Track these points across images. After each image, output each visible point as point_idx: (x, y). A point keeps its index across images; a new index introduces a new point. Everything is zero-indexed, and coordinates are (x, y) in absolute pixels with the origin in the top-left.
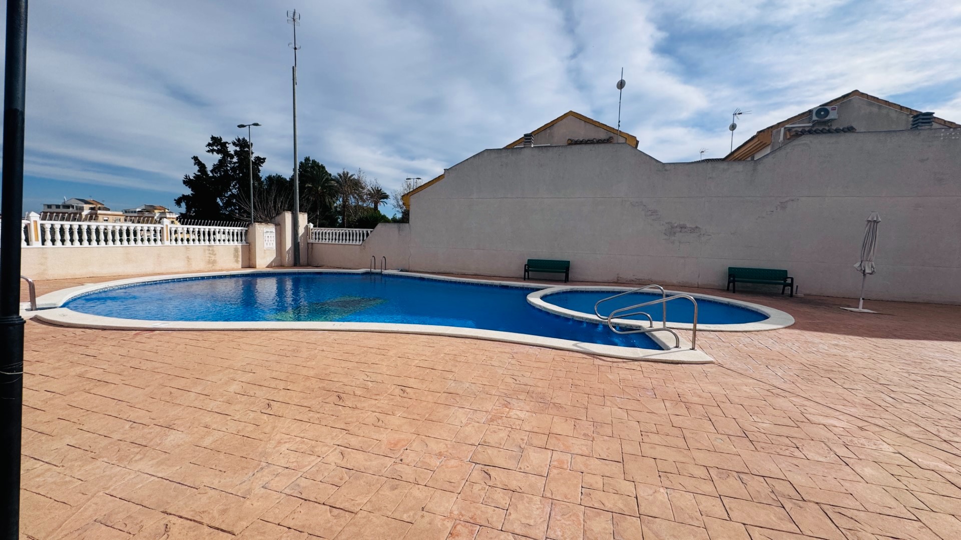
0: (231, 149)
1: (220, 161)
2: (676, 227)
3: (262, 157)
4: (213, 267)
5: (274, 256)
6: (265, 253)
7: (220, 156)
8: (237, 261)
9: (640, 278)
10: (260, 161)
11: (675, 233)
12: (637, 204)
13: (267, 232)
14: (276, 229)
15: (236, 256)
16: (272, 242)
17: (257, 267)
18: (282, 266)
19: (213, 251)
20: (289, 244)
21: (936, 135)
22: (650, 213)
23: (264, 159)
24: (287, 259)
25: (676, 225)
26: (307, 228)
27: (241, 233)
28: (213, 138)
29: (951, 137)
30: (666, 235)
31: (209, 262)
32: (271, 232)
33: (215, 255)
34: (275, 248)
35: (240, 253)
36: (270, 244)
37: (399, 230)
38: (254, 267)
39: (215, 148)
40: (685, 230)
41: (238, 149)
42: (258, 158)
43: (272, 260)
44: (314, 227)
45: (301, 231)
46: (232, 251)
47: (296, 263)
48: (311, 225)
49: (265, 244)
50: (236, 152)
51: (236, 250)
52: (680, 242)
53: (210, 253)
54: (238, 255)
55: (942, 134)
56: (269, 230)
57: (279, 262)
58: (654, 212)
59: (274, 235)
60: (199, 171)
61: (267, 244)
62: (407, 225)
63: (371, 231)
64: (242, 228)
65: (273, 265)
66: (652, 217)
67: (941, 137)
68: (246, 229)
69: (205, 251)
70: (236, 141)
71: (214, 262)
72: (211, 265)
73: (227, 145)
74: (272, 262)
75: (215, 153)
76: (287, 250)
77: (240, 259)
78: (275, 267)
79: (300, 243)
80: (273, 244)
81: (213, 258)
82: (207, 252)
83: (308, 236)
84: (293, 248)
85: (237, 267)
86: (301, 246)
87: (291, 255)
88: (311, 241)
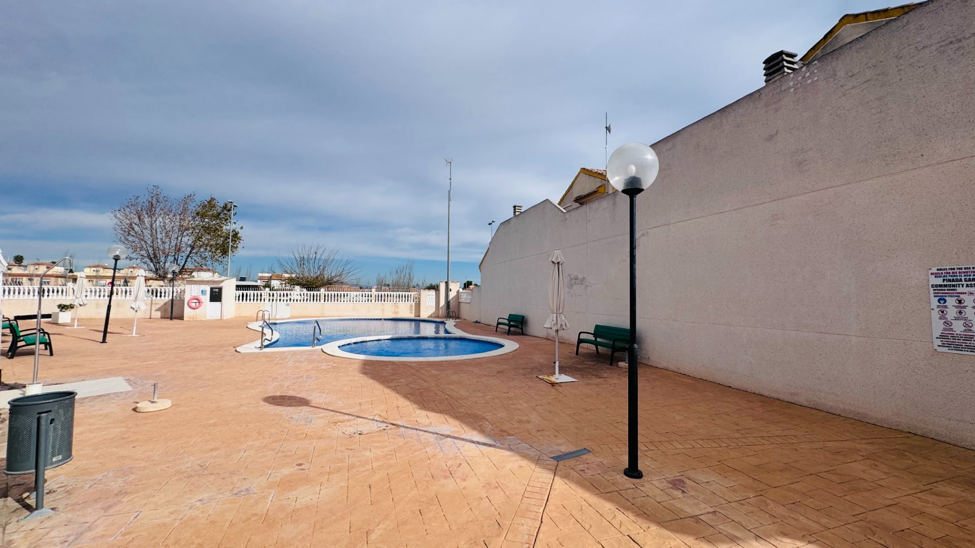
4: (397, 315)
5: (434, 310)
6: (427, 308)
8: (411, 313)
13: (430, 296)
14: (435, 293)
15: (411, 310)
16: (432, 301)
17: (421, 316)
18: (438, 317)
20: (442, 302)
21: (783, 88)
24: (440, 312)
26: (458, 292)
27: (415, 296)
29: (806, 81)
31: (394, 313)
32: (432, 296)
33: (398, 307)
34: (434, 305)
35: (413, 308)
37: (478, 291)
38: (419, 316)
40: (578, 281)
45: (452, 295)
46: (409, 306)
47: (448, 315)
48: (461, 290)
49: (427, 302)
51: (411, 306)
55: (791, 84)
57: (436, 314)
59: (434, 296)
61: (429, 303)
62: (480, 287)
67: (790, 88)
69: (392, 306)
71: (397, 313)
74: (431, 314)
76: (441, 306)
77: (414, 311)
78: (434, 317)
79: (451, 302)
80: (433, 303)
81: (397, 310)
82: (394, 307)
83: (459, 297)
84: (446, 305)
85: (412, 316)
86: (453, 304)
87: (444, 309)
88: (460, 301)
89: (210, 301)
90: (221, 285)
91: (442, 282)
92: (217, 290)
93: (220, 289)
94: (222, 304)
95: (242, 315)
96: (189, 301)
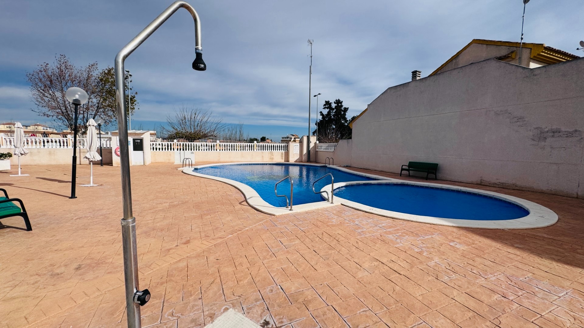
0: (334, 106)
1: (328, 112)
2: (547, 132)
3: (347, 108)
4: (272, 161)
5: (299, 157)
6: (294, 155)
7: (328, 110)
8: (282, 159)
9: (503, 182)
10: (346, 109)
11: (545, 138)
12: (502, 113)
13: (295, 146)
14: (300, 144)
15: (282, 156)
16: (298, 150)
17: (290, 161)
18: (302, 162)
19: (272, 154)
20: (305, 151)
22: (516, 119)
23: (348, 108)
24: (304, 158)
25: (546, 130)
26: (315, 143)
27: (285, 146)
28: (326, 102)
30: (534, 140)
31: (270, 159)
32: (297, 146)
33: (273, 155)
34: (299, 153)
35: (284, 155)
36: (296, 151)
37: (348, 143)
38: (289, 162)
39: (327, 106)
40: (560, 134)
41: (336, 105)
42: (345, 108)
43: (297, 159)
44: (319, 143)
45: (312, 145)
46: (280, 154)
47: (309, 160)
48: (318, 142)
49: (294, 151)
50: (336, 107)
51: (282, 154)
52: (552, 148)
53: (271, 155)
54: (283, 156)
56: (296, 145)
57: (300, 160)
58: (521, 118)
59: (299, 147)
60: (322, 118)
61: (295, 151)
62: (350, 140)
63: (337, 144)
64: (285, 144)
65: (298, 161)
66: (518, 123)
68: (287, 144)
69: (269, 154)
70: (335, 101)
71: (272, 159)
72: (271, 160)
73: (331, 104)
74: (297, 160)
75: (326, 109)
76: (304, 154)
77: (284, 158)
78: (299, 162)
79: (311, 151)
80: (298, 151)
81: (272, 157)
82: (270, 154)
83: (316, 147)
84: (307, 154)
85: (282, 161)
86: (312, 152)
87: (306, 156)
88: (317, 150)
89: (134, 150)
90: (142, 137)
91: (305, 136)
92: (139, 141)
93: (141, 140)
94: (144, 153)
95: (157, 161)
96: (115, 150)
